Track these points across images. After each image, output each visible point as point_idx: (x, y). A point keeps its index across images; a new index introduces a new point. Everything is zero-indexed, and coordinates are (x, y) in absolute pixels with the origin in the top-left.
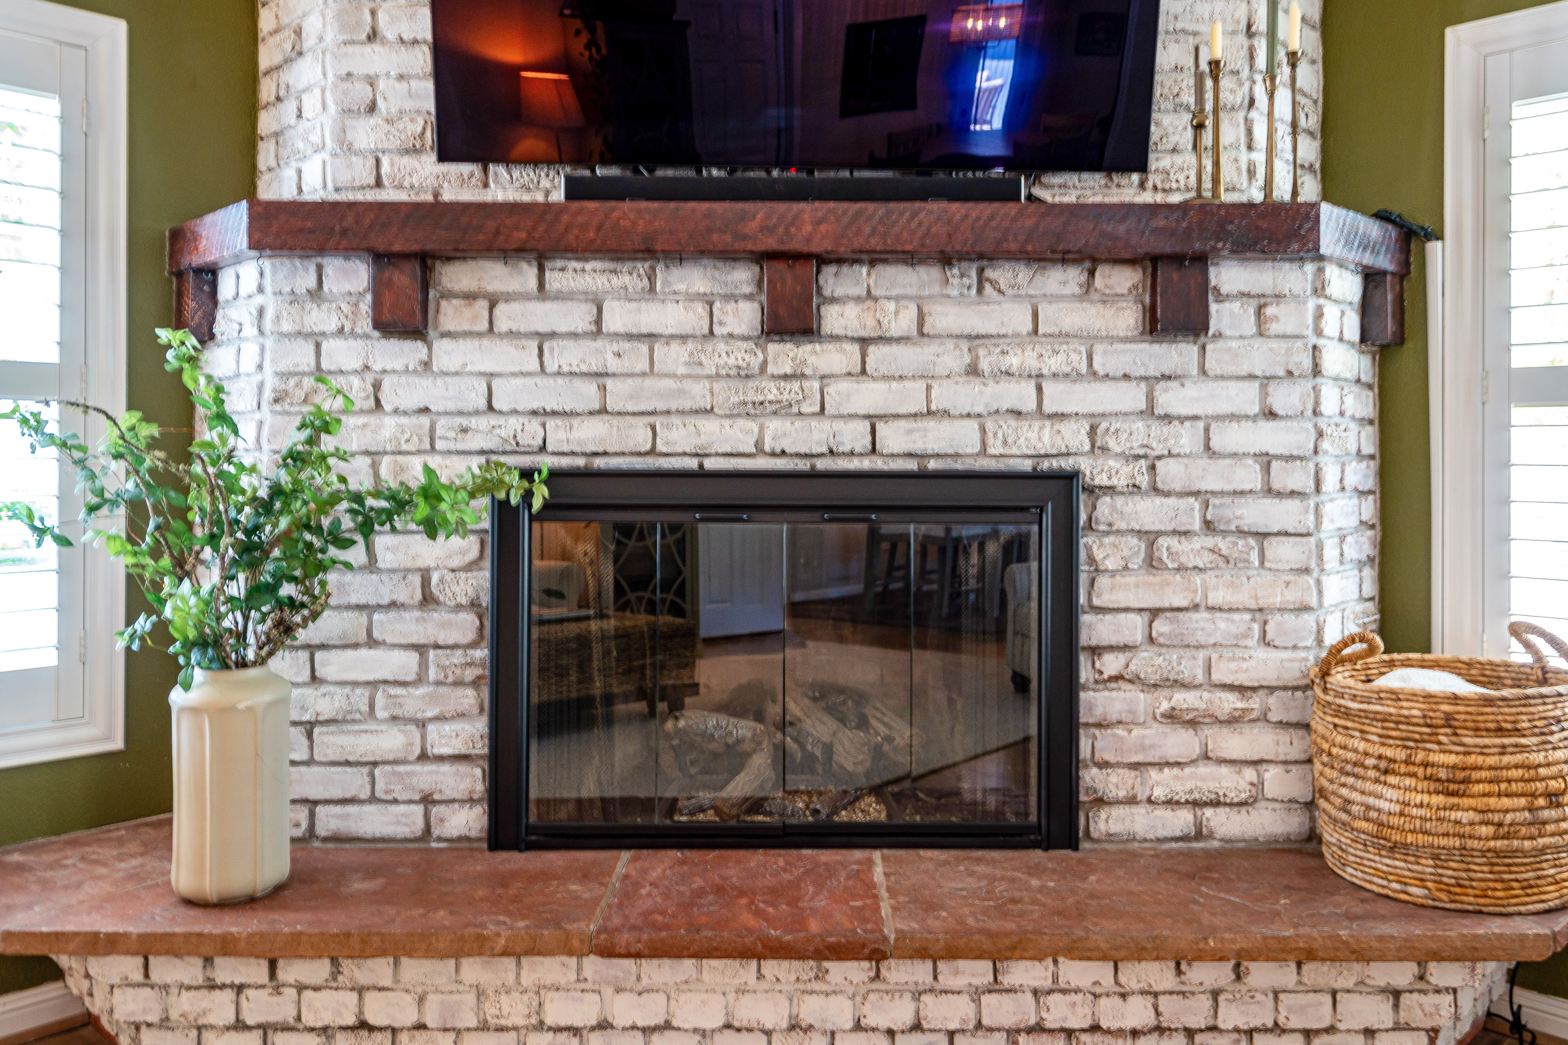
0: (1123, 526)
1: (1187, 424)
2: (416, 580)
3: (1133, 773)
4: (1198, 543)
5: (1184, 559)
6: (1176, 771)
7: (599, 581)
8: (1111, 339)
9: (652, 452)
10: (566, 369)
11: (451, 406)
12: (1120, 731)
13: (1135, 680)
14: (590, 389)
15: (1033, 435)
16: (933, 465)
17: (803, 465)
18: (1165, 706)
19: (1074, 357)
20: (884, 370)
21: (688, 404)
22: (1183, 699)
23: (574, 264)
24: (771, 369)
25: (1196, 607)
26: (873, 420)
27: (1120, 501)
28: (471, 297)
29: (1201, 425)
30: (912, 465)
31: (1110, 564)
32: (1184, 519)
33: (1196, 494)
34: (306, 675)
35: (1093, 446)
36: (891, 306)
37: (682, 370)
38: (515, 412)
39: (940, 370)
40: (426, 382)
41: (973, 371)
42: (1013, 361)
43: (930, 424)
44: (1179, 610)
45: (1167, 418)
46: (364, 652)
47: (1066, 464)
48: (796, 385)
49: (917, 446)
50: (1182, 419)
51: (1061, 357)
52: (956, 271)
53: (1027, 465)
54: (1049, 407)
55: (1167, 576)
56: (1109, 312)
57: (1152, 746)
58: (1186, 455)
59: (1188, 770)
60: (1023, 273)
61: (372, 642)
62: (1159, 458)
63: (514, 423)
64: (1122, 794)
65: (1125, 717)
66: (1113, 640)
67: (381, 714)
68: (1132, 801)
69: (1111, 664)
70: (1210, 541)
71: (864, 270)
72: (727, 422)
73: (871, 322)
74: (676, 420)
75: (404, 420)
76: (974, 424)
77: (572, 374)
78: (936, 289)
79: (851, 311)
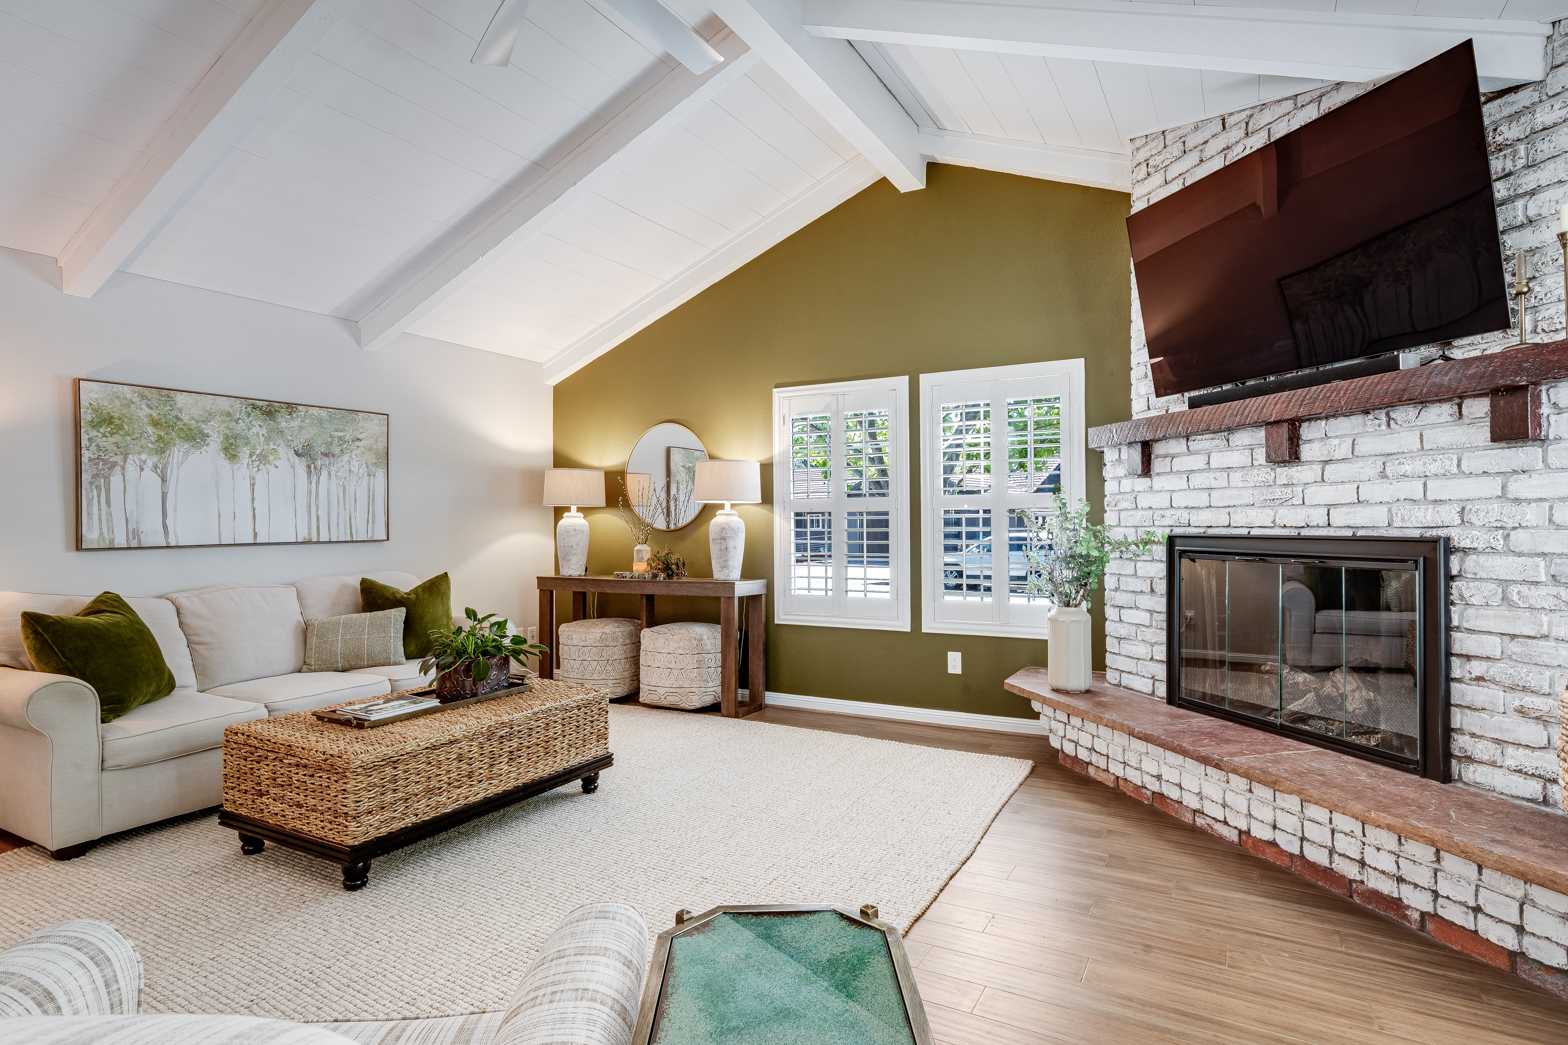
0: (1484, 575)
1: (1534, 505)
2: (1149, 582)
3: (1494, 746)
4: (1543, 590)
5: (1532, 602)
6: (1527, 751)
7: (1210, 588)
8: (1473, 449)
9: (1229, 526)
10: (1196, 487)
11: (1158, 506)
12: (1483, 715)
13: (1494, 682)
14: (1204, 495)
15: (1420, 515)
16: (1360, 533)
17: (1293, 533)
18: (1517, 703)
19: (1448, 463)
20: (1332, 479)
21: (1242, 502)
22: (1529, 701)
23: (1199, 437)
24: (1278, 482)
25: (1545, 637)
26: (1329, 507)
27: (1482, 559)
28: (1165, 456)
29: (1546, 505)
30: (1349, 533)
31: (1474, 600)
32: (1531, 573)
33: (1543, 555)
34: (1117, 619)
35: (1463, 521)
36: (1336, 442)
37: (1240, 485)
38: (1179, 508)
39: (1363, 478)
40: (1150, 496)
41: (1383, 475)
42: (1407, 468)
43: (1359, 509)
44: (1529, 637)
45: (1517, 501)
46: (1134, 611)
47: (1442, 533)
48: (1289, 490)
49: (1351, 523)
50: (1529, 501)
51: (1439, 463)
52: (1371, 417)
53: (1416, 534)
54: (1431, 496)
55: (1520, 613)
56: (1472, 430)
57: (1507, 730)
58: (1533, 527)
59: (1537, 754)
60: (1411, 412)
61: (1137, 608)
62: (1514, 528)
63: (1178, 513)
64: (1485, 758)
65: (1486, 706)
66: (1478, 652)
67: (1139, 638)
68: (1493, 764)
69: (1477, 668)
70: (1554, 590)
71: (1323, 422)
72: (1260, 510)
73: (1325, 452)
74: (1239, 509)
75: (1144, 513)
76: (1385, 508)
77: (1199, 489)
78: (1360, 429)
79: (1316, 446)
